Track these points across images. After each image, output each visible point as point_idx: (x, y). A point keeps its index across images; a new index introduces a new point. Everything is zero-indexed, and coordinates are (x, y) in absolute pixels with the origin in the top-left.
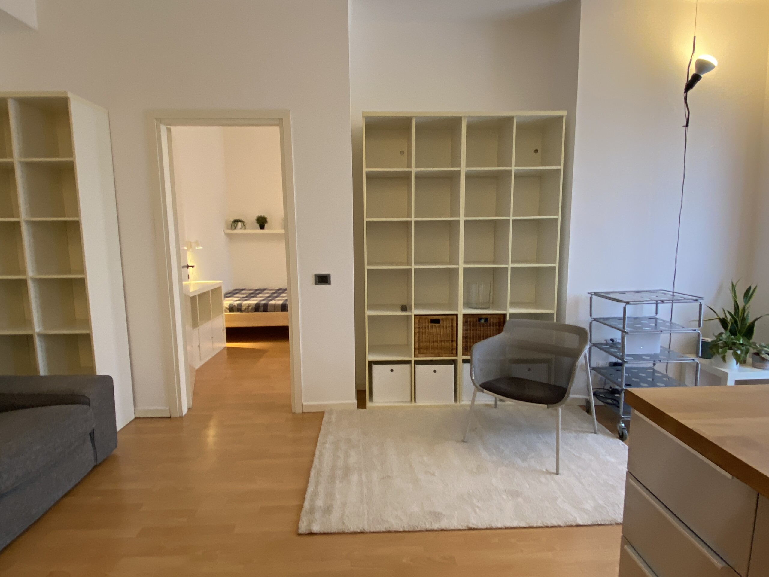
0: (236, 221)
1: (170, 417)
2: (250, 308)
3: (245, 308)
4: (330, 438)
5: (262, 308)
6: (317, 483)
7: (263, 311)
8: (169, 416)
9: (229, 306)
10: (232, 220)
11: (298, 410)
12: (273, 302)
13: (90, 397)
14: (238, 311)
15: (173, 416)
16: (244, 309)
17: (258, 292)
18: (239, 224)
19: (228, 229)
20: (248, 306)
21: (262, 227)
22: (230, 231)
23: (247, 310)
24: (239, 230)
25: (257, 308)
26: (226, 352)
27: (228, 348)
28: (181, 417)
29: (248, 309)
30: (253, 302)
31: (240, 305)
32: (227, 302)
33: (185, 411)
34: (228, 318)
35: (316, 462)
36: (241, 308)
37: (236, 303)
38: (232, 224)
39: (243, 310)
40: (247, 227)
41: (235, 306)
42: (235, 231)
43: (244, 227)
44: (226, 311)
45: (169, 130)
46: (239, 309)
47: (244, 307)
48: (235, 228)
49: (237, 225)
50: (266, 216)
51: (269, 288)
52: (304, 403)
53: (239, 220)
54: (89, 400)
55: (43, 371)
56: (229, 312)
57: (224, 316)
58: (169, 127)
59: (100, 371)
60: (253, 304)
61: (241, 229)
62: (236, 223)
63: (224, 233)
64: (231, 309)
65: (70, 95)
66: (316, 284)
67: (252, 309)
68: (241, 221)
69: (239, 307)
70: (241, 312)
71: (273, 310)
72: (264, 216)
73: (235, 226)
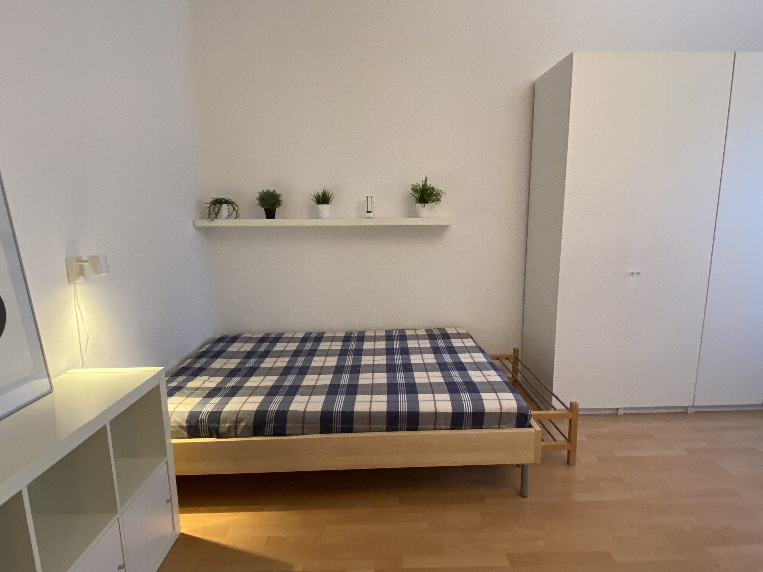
0: (218, 202)
2: (243, 424)
3: (229, 427)
9: (187, 421)
10: (211, 200)
14: (211, 437)
16: (225, 430)
17: (263, 346)
18: (225, 207)
19: (203, 218)
20: (238, 417)
21: (270, 214)
22: (206, 223)
23: (233, 433)
24: (224, 221)
25: (260, 424)
29: (236, 428)
30: (250, 400)
31: (215, 416)
34: (183, 454)
36: (218, 425)
38: (210, 208)
39: (224, 432)
40: (241, 213)
42: (217, 223)
43: (235, 213)
47: (228, 425)
48: (217, 216)
49: (219, 209)
50: (278, 192)
53: (225, 199)
56: (189, 438)
61: (228, 217)
62: (218, 205)
63: (194, 225)
64: (193, 427)
67: (246, 427)
68: (227, 202)
69: (214, 425)
70: (219, 437)
71: (300, 431)
72: (274, 191)
73: (216, 211)
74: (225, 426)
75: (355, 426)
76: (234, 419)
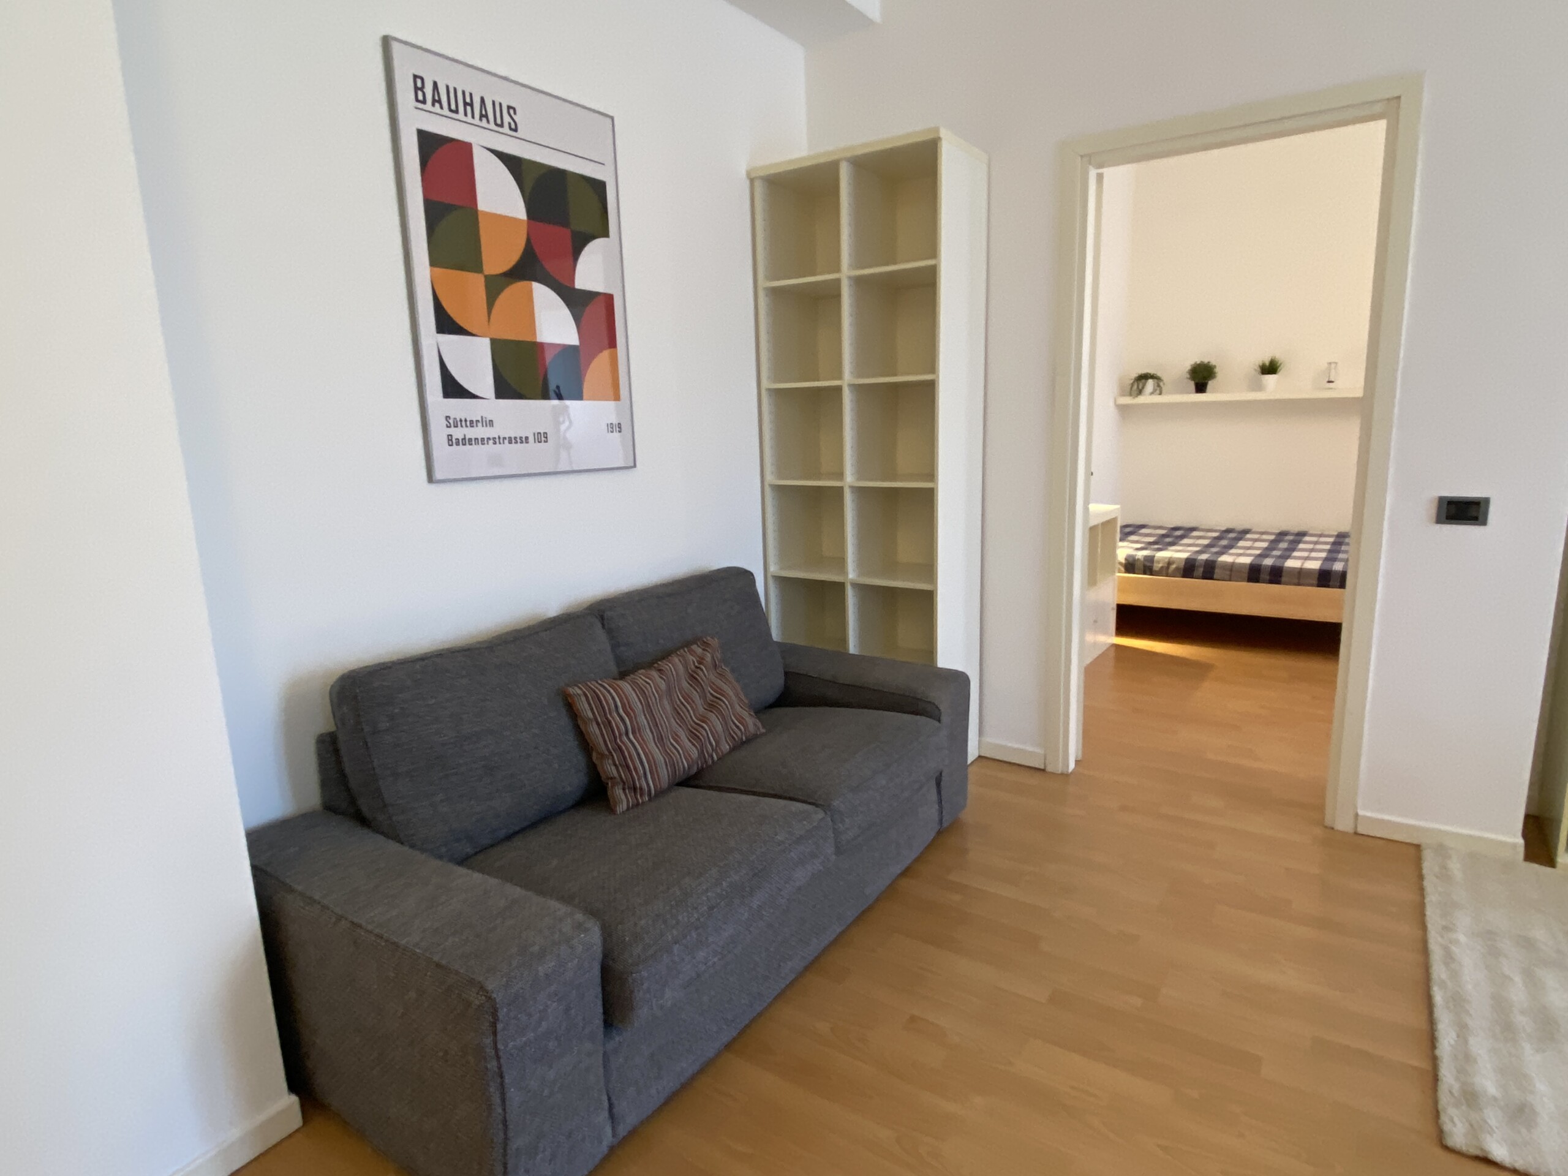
0: (1143, 378)
1: (1043, 770)
2: (1174, 566)
3: (1162, 567)
4: (1464, 920)
5: (1201, 570)
6: (1463, 1031)
7: (1204, 578)
8: (1042, 767)
9: (1126, 559)
10: (1135, 375)
11: (1344, 824)
12: (1226, 558)
13: (942, 708)
14: (1145, 573)
15: (1049, 769)
16: (1157, 569)
17: (1178, 533)
18: (1150, 383)
19: (1123, 395)
20: (1170, 562)
21: (1201, 388)
22: (1127, 400)
23: (1164, 572)
24: (1148, 398)
25: (1189, 569)
26: (1112, 654)
27: (1117, 647)
28: (1065, 776)
29: (1168, 568)
30: (1178, 554)
31: (1150, 559)
32: (1124, 550)
33: (1072, 766)
34: (1123, 587)
35: (1439, 971)
36: (1152, 567)
37: (1141, 554)
38: (1132, 385)
39: (1156, 571)
40: (1164, 390)
41: (1138, 559)
42: (1142, 400)
43: (1159, 390)
44: (1120, 572)
45: (1100, 177)
46: (1147, 567)
47: (1160, 565)
48: (1140, 392)
49: (1144, 385)
50: (1213, 363)
51: (1203, 527)
52: (1361, 812)
53: (1150, 374)
54: (941, 713)
55: (853, 648)
56: (1125, 573)
57: (1116, 578)
58: (1100, 171)
59: (945, 661)
60: (1180, 559)
61: (1152, 393)
62: (1143, 381)
63: (1115, 403)
64: (1130, 566)
65: (944, 133)
66: (1439, 521)
67: (1177, 569)
68: (1153, 377)
69: (1148, 564)
70: (1151, 575)
71: (1227, 577)
72: (1209, 362)
73: (1140, 387)
74: (1157, 566)
75: (1283, 579)
76: (1167, 560)
